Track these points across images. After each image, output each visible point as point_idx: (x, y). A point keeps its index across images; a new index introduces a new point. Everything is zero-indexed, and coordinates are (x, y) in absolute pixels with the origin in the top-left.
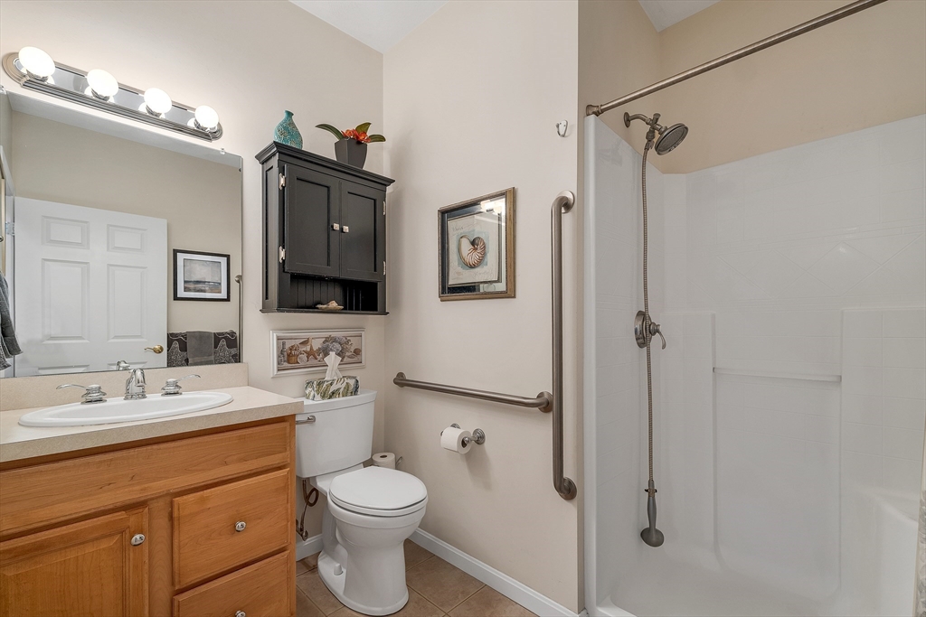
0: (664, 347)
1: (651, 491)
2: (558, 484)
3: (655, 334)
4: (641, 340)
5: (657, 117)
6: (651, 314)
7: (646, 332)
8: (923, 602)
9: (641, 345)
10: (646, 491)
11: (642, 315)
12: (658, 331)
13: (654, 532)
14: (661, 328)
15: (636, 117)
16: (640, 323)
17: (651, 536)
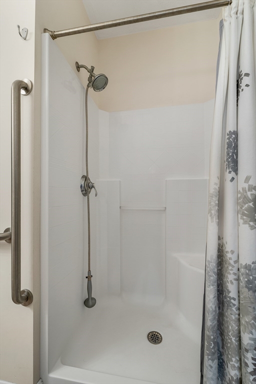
0: (96, 195)
1: (89, 277)
2: (15, 299)
3: (92, 188)
4: (84, 192)
5: (93, 68)
6: (90, 176)
7: (87, 188)
8: (210, 320)
9: (84, 195)
10: (87, 277)
11: (85, 178)
12: (93, 187)
13: (90, 300)
14: (94, 185)
15: (83, 66)
16: (84, 182)
17: (89, 302)
